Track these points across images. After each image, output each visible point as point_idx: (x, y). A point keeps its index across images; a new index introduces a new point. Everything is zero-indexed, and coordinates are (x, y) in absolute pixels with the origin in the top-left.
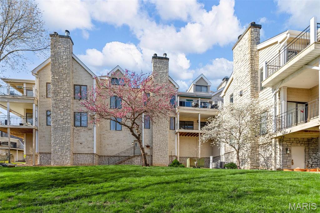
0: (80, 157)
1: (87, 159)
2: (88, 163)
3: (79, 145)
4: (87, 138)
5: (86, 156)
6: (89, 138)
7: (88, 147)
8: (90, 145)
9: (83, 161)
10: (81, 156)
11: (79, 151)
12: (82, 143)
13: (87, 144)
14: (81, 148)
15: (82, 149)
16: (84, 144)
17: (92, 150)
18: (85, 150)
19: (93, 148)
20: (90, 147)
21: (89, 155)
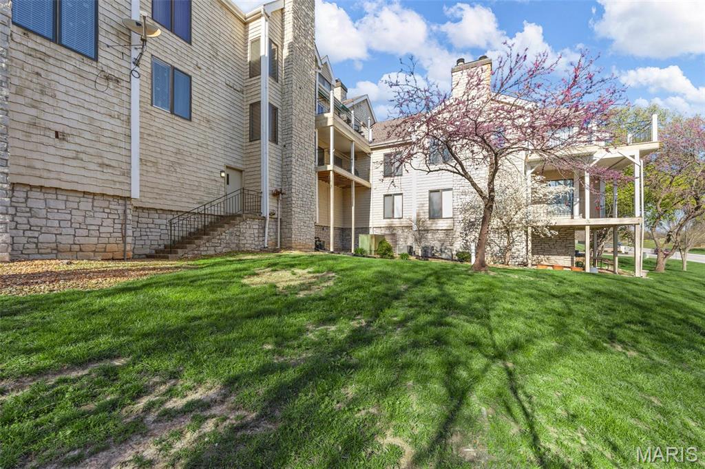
0: (48, 208)
1: (89, 221)
2: (94, 240)
3: (45, 140)
4: (95, 115)
5: (86, 204)
6: (108, 119)
7: (102, 165)
8: (110, 156)
9: (71, 231)
10: (52, 204)
11: (45, 174)
12: (63, 133)
13: (98, 145)
14: (59, 160)
15: (67, 170)
16: (77, 140)
17: (122, 179)
18: (83, 172)
19: (127, 174)
20: (113, 164)
21: (100, 203)
